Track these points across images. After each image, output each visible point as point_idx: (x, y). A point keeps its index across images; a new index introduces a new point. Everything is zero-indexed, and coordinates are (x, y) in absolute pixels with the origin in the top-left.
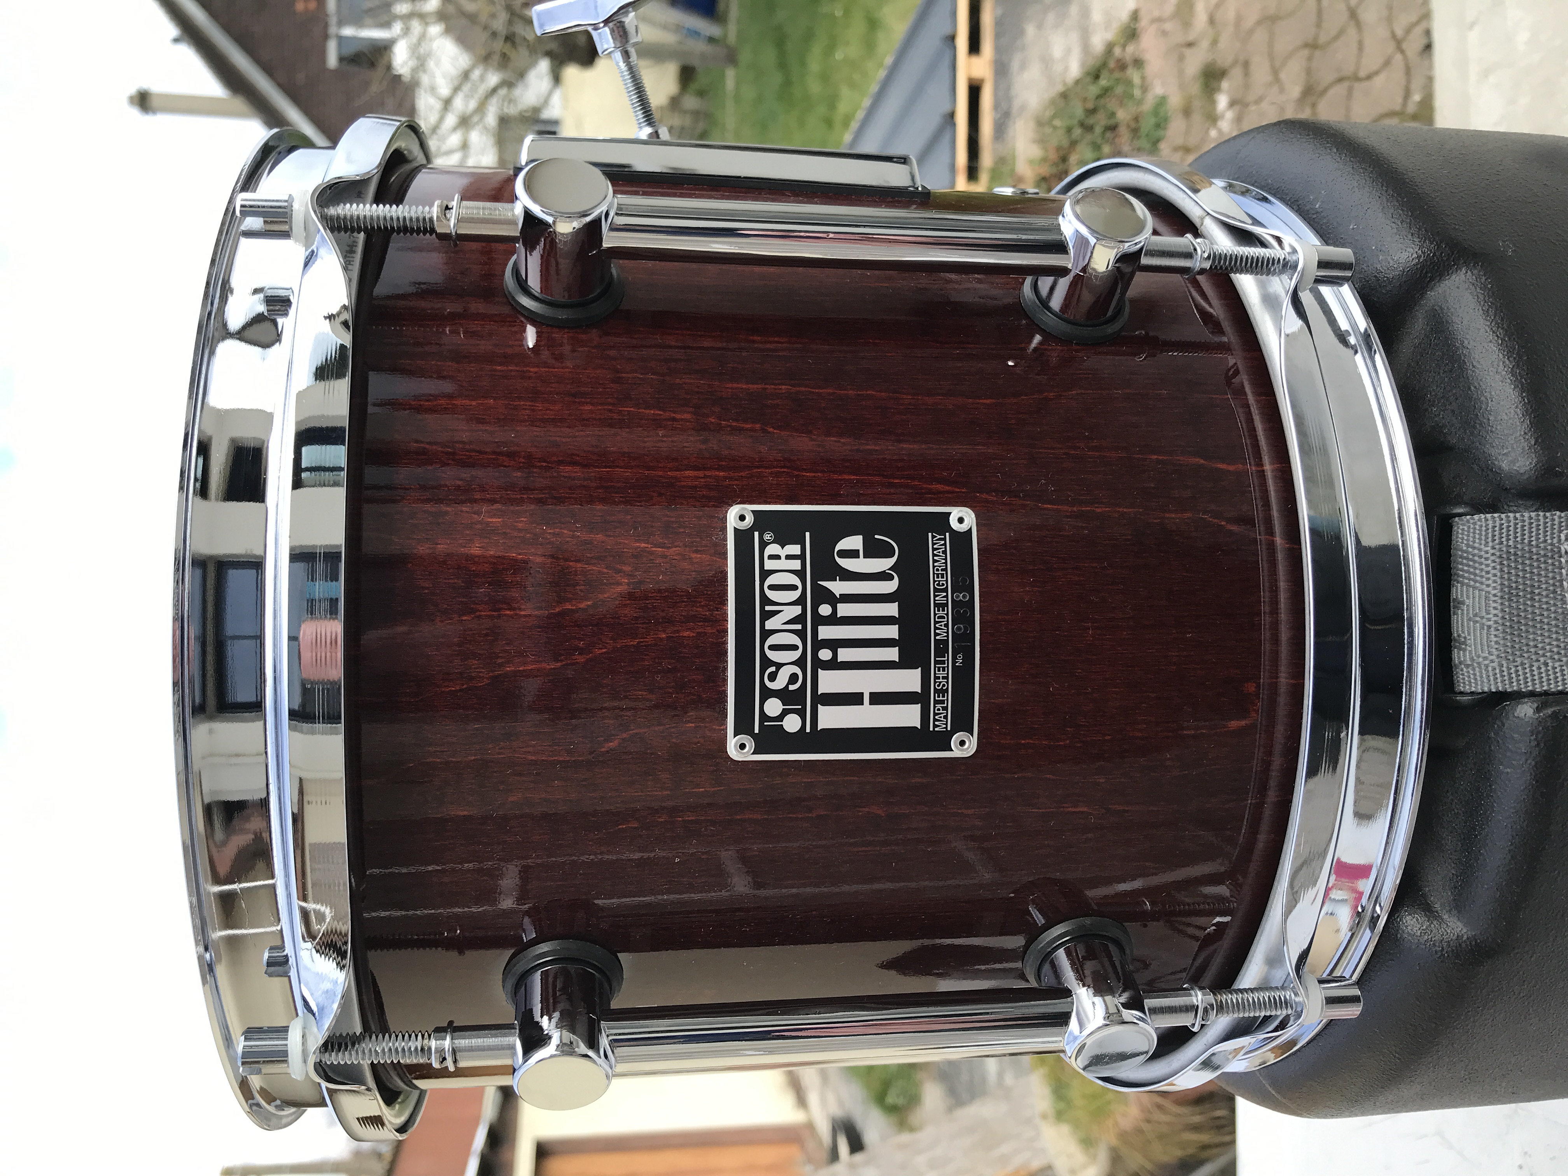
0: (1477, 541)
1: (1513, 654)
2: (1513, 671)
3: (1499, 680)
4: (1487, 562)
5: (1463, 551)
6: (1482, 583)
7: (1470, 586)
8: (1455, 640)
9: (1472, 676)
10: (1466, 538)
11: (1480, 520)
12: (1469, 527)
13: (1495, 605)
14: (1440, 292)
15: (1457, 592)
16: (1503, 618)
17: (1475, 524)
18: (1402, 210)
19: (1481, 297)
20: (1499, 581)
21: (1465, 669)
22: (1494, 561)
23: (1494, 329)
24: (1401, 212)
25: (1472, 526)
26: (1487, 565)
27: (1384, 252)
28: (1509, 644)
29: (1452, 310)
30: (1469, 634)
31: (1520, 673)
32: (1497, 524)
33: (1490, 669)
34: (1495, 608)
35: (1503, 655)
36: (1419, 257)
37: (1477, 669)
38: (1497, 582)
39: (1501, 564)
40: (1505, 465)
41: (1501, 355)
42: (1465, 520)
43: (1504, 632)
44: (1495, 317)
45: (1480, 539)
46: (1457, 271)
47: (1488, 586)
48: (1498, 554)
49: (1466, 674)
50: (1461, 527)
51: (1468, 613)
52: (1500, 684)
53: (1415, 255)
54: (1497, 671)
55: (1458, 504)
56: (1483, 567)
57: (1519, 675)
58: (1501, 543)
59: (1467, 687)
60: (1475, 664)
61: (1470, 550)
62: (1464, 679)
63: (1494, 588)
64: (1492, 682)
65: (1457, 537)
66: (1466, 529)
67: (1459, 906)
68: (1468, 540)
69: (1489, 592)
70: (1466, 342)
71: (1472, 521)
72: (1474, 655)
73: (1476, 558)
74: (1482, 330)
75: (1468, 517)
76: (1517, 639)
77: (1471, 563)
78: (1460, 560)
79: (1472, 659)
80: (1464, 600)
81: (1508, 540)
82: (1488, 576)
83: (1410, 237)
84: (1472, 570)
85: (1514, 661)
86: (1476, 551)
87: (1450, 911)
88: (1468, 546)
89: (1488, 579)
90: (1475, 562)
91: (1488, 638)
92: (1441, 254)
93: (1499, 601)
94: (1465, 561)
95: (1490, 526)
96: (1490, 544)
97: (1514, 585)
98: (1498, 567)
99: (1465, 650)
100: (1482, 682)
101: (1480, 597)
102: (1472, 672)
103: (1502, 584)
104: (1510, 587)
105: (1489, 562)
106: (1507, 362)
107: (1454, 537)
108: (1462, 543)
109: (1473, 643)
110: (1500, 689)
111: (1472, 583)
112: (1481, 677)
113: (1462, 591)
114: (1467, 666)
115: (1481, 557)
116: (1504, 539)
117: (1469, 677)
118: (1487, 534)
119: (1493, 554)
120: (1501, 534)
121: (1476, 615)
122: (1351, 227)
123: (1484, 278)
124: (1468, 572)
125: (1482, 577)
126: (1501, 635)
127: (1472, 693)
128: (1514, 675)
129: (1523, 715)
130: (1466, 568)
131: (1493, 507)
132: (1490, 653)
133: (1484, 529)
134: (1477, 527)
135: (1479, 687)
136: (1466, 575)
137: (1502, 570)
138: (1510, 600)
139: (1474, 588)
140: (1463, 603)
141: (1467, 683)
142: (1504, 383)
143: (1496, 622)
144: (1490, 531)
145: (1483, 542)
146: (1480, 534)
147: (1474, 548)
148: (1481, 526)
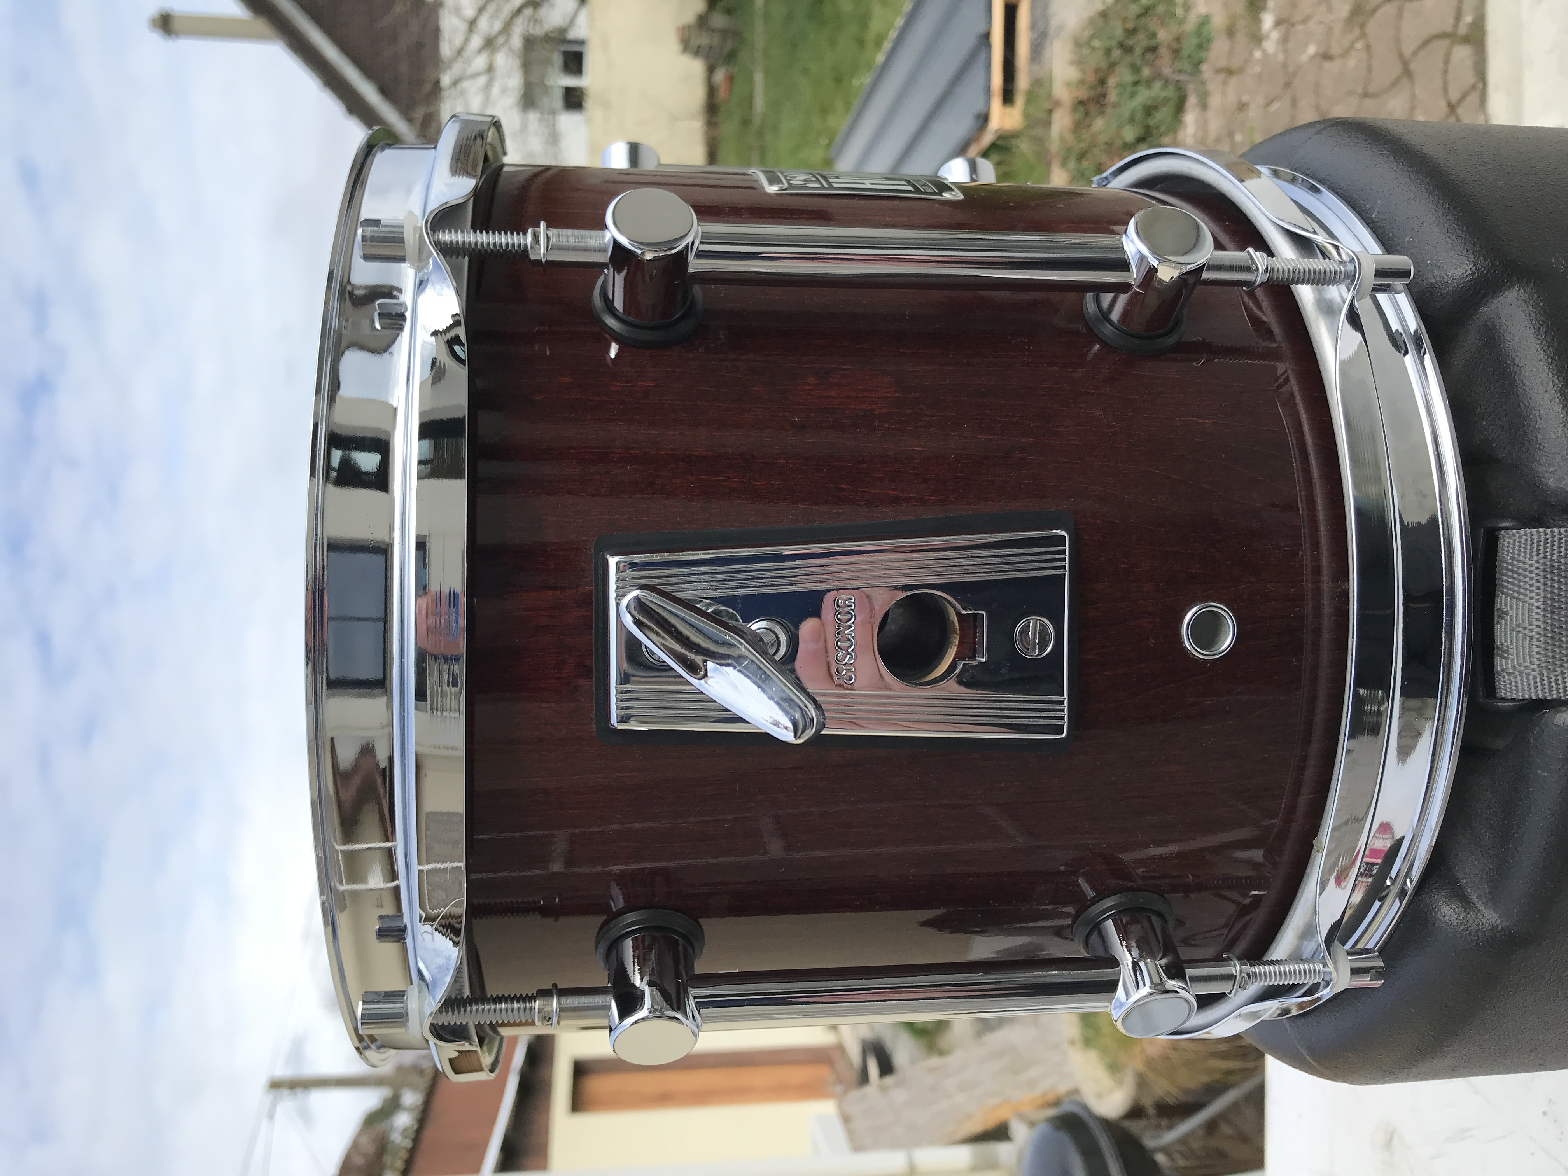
0: (1522, 554)
1: (1554, 664)
2: (1553, 680)
3: (1539, 688)
4: (1531, 575)
5: (1507, 563)
6: (1526, 596)
7: (1514, 597)
8: (1498, 648)
9: (1513, 684)
10: (1511, 551)
11: (1525, 534)
12: (1515, 540)
13: (1537, 617)
14: (1493, 308)
15: (1501, 602)
16: (1545, 629)
17: (1520, 537)
18: (1458, 225)
19: (1533, 315)
20: (1542, 594)
21: (1507, 677)
22: (1538, 575)
23: (1544, 348)
24: (1456, 227)
25: (1517, 540)
26: (1532, 579)
27: (1439, 267)
28: (1550, 654)
29: (1505, 327)
30: (1512, 643)
31: (1560, 682)
32: (1542, 539)
33: (1531, 677)
34: (1538, 620)
35: (1543, 665)
36: (1473, 274)
37: (1519, 677)
38: (1540, 595)
39: (1545, 577)
40: (1551, 483)
41: (1551, 374)
42: (1511, 533)
43: (1546, 643)
44: (1545, 336)
45: (1525, 552)
46: (1510, 287)
47: (1531, 598)
48: (1542, 567)
49: (1508, 681)
50: (1507, 540)
51: (1511, 623)
52: (1540, 692)
53: (1469, 272)
54: (1538, 680)
55: (1504, 517)
56: (1527, 579)
57: (1559, 684)
58: (1545, 557)
59: (1509, 694)
60: (1517, 673)
61: (1515, 562)
62: (1505, 686)
63: (1538, 601)
64: (1533, 690)
65: (1503, 550)
66: (1512, 542)
67: (1494, 899)
68: (1513, 553)
69: (1532, 605)
70: (1517, 359)
71: (1517, 535)
72: (1516, 663)
73: (1521, 571)
74: (1533, 348)
75: (1514, 531)
76: (1558, 650)
77: (1515, 576)
78: (1505, 572)
79: (1514, 667)
80: (1508, 611)
81: (1552, 554)
82: (1532, 588)
83: (1465, 252)
84: (1516, 582)
85: (1555, 671)
86: (1521, 565)
87: (1486, 903)
88: (1513, 558)
89: (1532, 592)
90: (1519, 574)
91: (1530, 648)
92: (1495, 271)
93: (1542, 613)
94: (1510, 573)
95: (1535, 541)
96: (1535, 558)
97: (1556, 598)
98: (1542, 580)
99: (1507, 659)
100: (1523, 689)
101: (1523, 609)
102: (1513, 680)
103: (1545, 597)
104: (1553, 600)
105: (1533, 575)
106: (1557, 381)
107: (1499, 550)
108: (1508, 555)
109: (1515, 652)
110: (1540, 696)
111: (1516, 595)
112: (1522, 685)
113: (1506, 601)
114: (1509, 674)
115: (1525, 570)
116: (1548, 554)
117: (1510, 684)
118: (1532, 548)
119: (1537, 568)
120: (1545, 548)
121: (1519, 626)
122: (1406, 240)
123: (1536, 296)
124: (1512, 584)
125: (1526, 589)
126: (1542, 646)
127: (1514, 699)
128: (1553, 684)
129: (1561, 722)
130: (1510, 580)
131: (1536, 521)
132: (1531, 662)
133: (1529, 543)
134: (1523, 541)
135: (1520, 694)
136: (1511, 586)
137: (1545, 584)
138: (1552, 612)
139: (1518, 599)
140: (1506, 613)
141: (1509, 690)
142: (1553, 402)
143: (1538, 633)
144: (1535, 545)
145: (1528, 556)
146: (1525, 548)
147: (1519, 561)
148: (1526, 540)
